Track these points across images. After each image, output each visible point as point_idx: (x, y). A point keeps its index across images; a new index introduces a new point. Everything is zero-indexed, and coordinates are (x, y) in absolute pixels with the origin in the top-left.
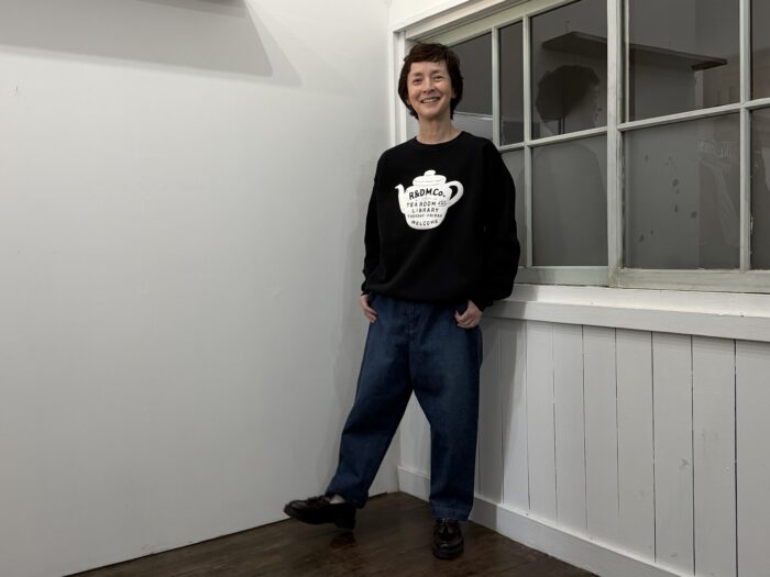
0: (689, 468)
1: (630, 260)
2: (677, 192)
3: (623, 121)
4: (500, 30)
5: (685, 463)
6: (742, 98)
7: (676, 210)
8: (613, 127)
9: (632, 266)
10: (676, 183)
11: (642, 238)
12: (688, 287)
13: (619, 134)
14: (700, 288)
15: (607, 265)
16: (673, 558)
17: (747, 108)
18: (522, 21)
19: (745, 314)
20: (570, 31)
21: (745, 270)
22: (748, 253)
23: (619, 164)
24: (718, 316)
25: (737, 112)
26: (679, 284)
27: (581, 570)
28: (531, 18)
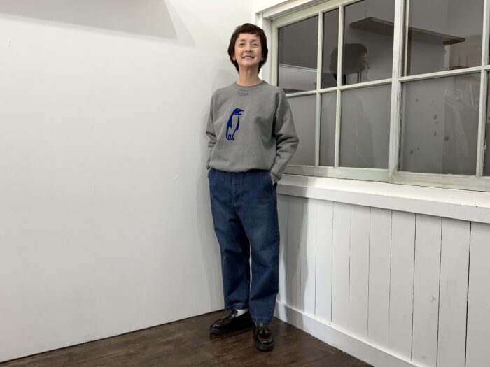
0: (437, 302)
1: (403, 166)
2: (437, 123)
3: (403, 75)
4: (324, 14)
5: (434, 299)
6: (483, 63)
7: (435, 135)
8: (396, 79)
9: (404, 170)
10: (435, 117)
11: (412, 152)
12: (441, 186)
13: (400, 84)
14: (448, 186)
15: (388, 168)
16: (423, 359)
17: (485, 70)
18: (338, 8)
19: (479, 205)
20: (368, 16)
21: (480, 176)
22: (482, 165)
23: (399, 103)
24: (460, 205)
25: (479, 72)
26: (435, 183)
27: (363, 362)
28: (345, 7)
